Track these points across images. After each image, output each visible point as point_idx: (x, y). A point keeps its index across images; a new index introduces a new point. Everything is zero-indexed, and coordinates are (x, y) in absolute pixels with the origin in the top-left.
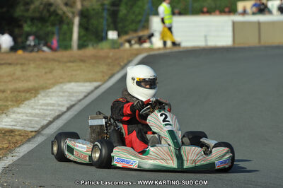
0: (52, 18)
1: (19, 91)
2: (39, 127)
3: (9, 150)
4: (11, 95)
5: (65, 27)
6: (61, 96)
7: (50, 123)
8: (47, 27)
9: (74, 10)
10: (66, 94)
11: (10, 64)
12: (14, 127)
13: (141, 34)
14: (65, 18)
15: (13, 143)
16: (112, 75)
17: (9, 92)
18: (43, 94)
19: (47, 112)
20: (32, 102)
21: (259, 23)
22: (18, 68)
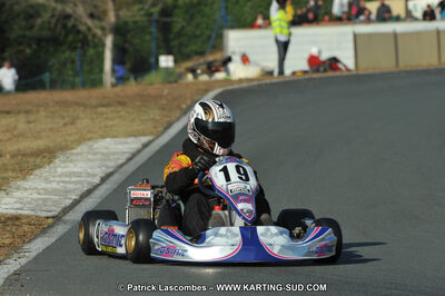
0: (71, 38)
1: (24, 155)
2: (59, 210)
3: (14, 248)
4: (12, 162)
5: (91, 51)
6: (91, 160)
7: (76, 203)
8: (64, 52)
9: (104, 24)
10: (99, 156)
11: (8, 113)
12: (20, 212)
13: (210, 58)
14: (90, 37)
15: (20, 237)
16: (169, 125)
17: (8, 156)
18: (62, 158)
19: (70, 186)
20: (45, 171)
21: (395, 35)
22: (22, 118)
